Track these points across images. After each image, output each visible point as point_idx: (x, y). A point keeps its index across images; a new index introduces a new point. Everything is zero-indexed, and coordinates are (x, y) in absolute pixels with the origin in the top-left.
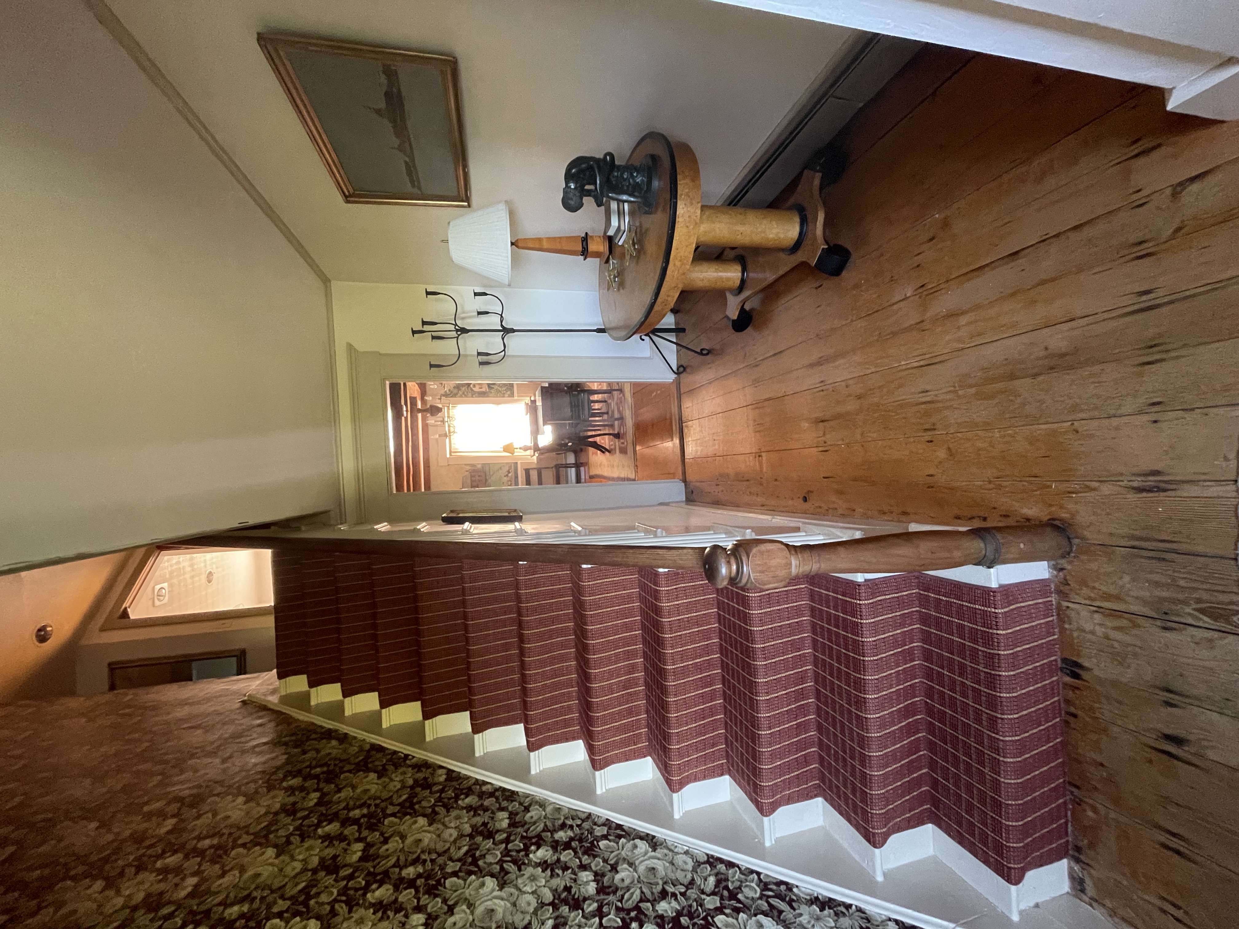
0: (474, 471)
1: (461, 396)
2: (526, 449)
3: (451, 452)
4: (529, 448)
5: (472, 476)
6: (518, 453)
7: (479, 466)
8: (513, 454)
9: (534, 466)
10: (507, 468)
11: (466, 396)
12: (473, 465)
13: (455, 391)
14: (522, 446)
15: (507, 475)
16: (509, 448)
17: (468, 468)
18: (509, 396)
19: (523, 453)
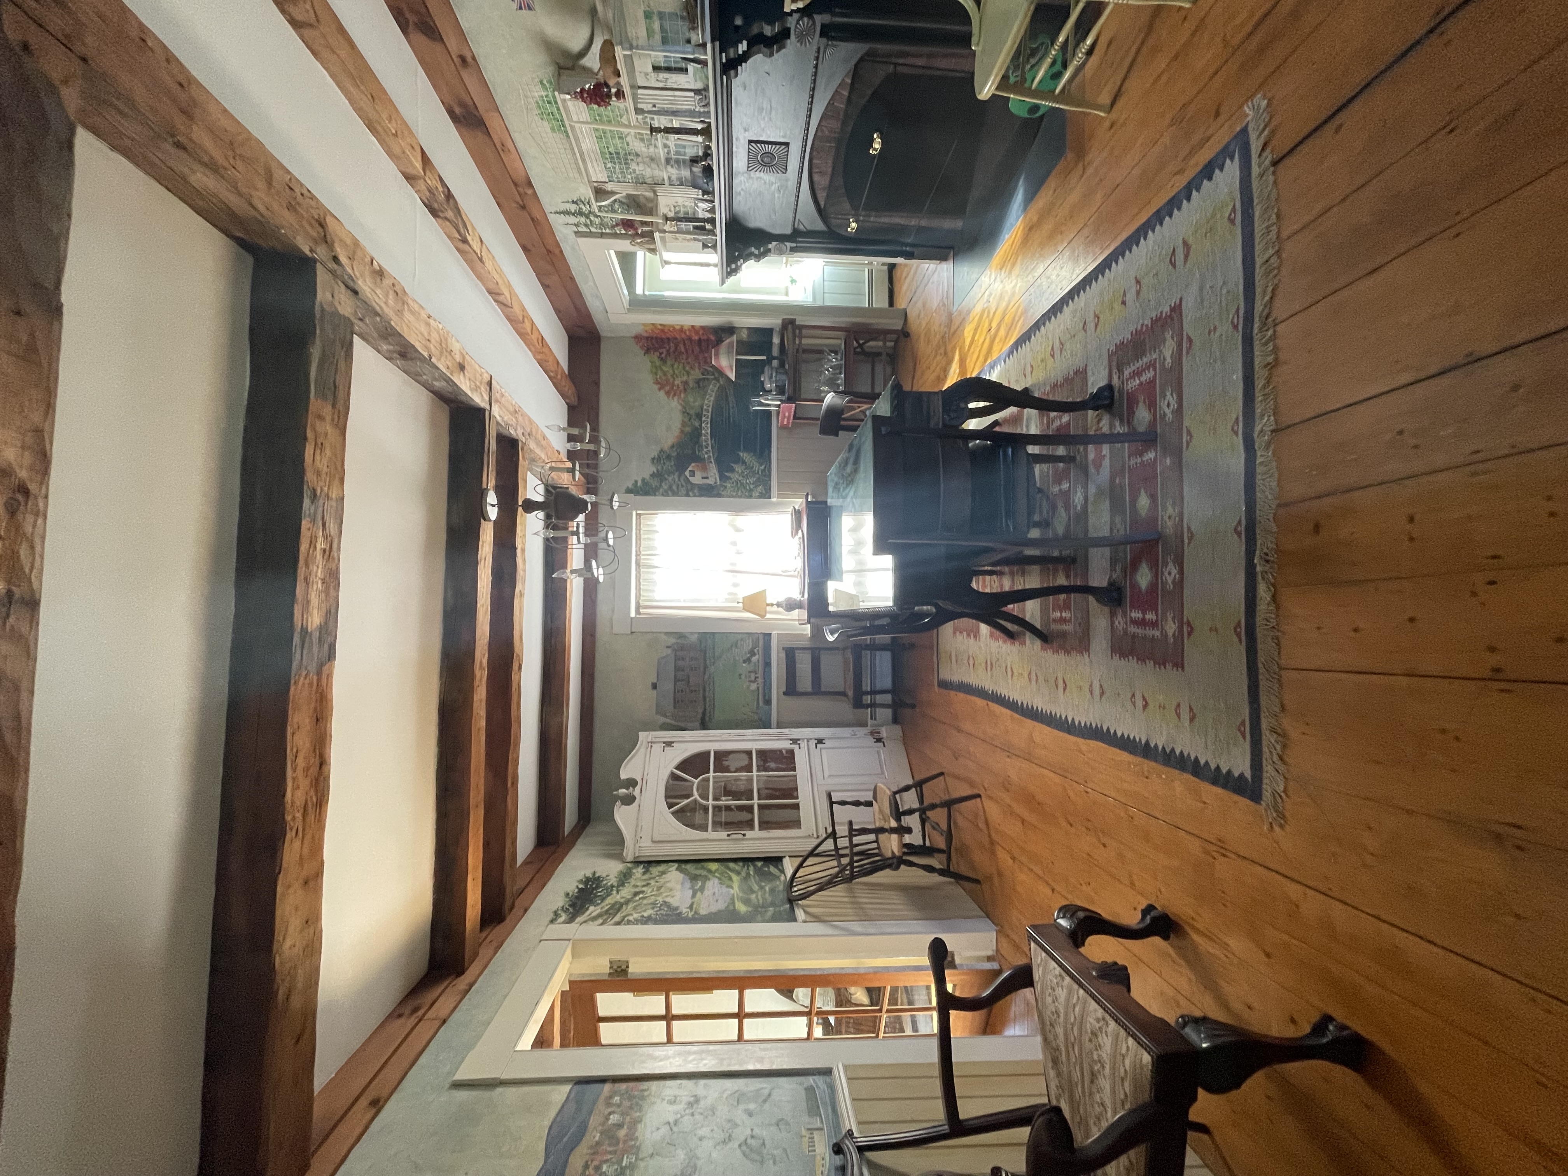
0: (682, 648)
1: (664, 494)
2: (791, 605)
3: (638, 607)
4: (798, 605)
5: (677, 659)
6: (776, 615)
7: (694, 638)
8: (763, 616)
9: (806, 644)
10: (748, 645)
11: (675, 494)
12: (681, 636)
13: (654, 483)
14: (781, 598)
15: (748, 661)
16: (754, 602)
17: (672, 640)
18: (762, 496)
19: (783, 615)
